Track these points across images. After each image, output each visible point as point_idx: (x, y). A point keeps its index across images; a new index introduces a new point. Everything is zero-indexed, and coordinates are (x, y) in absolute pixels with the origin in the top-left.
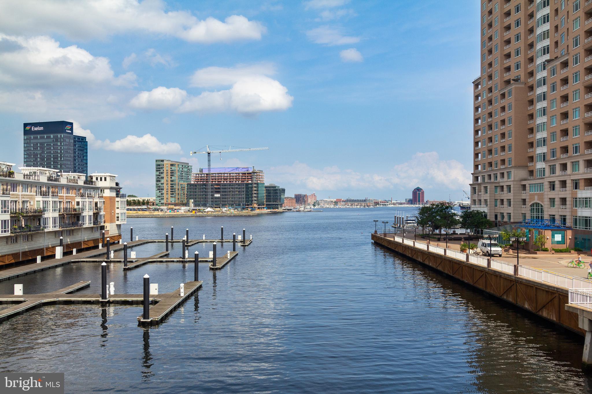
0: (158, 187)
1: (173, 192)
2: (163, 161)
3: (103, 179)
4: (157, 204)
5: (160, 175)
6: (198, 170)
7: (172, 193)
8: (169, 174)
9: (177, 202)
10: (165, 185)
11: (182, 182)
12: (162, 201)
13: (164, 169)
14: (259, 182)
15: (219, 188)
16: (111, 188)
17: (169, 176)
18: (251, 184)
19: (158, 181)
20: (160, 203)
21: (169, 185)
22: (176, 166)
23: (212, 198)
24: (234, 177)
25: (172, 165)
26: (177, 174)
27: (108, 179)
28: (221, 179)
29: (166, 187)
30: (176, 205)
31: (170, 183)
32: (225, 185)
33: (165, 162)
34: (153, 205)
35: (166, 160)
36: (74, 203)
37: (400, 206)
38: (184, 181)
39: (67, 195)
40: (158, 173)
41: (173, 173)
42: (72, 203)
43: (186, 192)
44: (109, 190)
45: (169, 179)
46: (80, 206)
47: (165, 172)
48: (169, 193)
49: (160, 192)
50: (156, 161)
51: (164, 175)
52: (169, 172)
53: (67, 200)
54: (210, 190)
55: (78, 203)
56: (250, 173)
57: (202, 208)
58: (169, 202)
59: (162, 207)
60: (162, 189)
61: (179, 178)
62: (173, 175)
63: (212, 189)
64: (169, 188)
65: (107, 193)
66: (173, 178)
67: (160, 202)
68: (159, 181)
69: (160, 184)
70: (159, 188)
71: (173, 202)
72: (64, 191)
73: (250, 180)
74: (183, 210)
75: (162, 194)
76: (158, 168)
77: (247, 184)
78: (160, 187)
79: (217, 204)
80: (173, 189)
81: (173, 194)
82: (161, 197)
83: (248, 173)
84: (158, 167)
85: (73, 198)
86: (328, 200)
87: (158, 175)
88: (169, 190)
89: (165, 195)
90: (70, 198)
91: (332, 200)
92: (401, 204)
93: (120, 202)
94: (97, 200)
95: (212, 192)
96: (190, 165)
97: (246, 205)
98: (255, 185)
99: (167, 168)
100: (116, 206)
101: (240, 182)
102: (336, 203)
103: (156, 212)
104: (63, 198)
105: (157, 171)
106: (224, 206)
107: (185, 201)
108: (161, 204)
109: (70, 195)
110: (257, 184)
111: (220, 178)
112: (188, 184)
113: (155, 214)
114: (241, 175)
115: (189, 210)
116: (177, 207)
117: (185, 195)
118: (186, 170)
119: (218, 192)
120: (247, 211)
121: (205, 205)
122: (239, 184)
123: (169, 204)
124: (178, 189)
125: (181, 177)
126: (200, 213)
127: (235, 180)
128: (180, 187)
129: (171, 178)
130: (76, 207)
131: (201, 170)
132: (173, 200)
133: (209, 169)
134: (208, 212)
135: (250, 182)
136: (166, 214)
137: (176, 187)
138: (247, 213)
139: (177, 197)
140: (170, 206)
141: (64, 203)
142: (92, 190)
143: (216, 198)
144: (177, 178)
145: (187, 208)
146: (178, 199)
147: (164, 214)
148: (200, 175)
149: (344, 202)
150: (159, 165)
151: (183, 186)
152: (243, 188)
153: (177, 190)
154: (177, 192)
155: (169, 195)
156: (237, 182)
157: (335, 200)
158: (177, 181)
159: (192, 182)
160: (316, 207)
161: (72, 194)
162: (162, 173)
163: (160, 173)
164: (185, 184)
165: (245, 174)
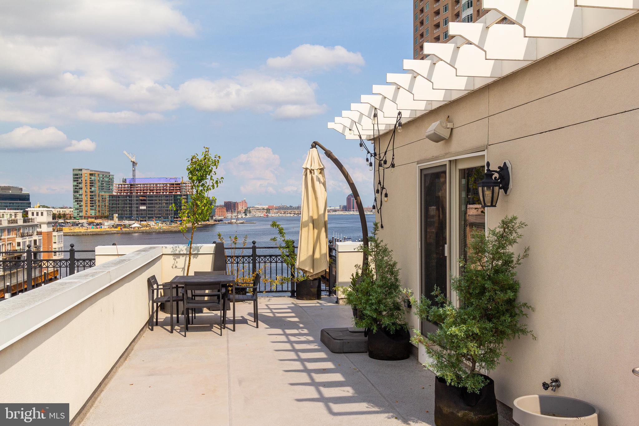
0: (76, 198)
1: (93, 203)
2: (81, 170)
3: (40, 214)
4: (75, 218)
5: (77, 186)
6: (121, 180)
7: (91, 205)
8: (89, 184)
9: (97, 214)
10: (83, 196)
11: (103, 193)
12: (81, 214)
13: (82, 179)
14: (188, 193)
15: (145, 200)
16: (49, 223)
17: (89, 187)
18: (181, 196)
19: (75, 192)
20: (78, 216)
21: (89, 197)
22: (96, 175)
23: (137, 211)
24: (162, 188)
25: (91, 175)
26: (97, 184)
27: (45, 214)
28: (147, 190)
29: (85, 198)
30: (96, 218)
31: (89, 194)
32: (151, 196)
33: (83, 172)
34: (71, 218)
35: (84, 169)
36: (15, 244)
37: (334, 213)
38: (105, 192)
39: (8, 237)
40: (75, 183)
41: (93, 183)
42: (13, 244)
43: (107, 204)
44: (46, 225)
45: (89, 190)
46: (21, 247)
47: (84, 182)
48: (89, 205)
49: (78, 204)
50: (74, 170)
51: (83, 185)
52: (88, 182)
53: (8, 242)
54: (136, 202)
55: (19, 244)
56: (179, 184)
57: (127, 222)
58: (89, 214)
59: (81, 221)
60: (80, 201)
61: (99, 189)
62: (92, 186)
63: (137, 200)
64: (89, 199)
65: (45, 229)
66: (93, 189)
67: (78, 214)
68: (77, 192)
69: (78, 196)
70: (78, 200)
71: (93, 214)
72: (5, 233)
73: (179, 191)
74: (107, 225)
75: (80, 206)
76: (76, 178)
77: (175, 196)
78: (78, 198)
79: (142, 217)
80: (93, 201)
81: (93, 206)
82: (79, 209)
83: (176, 184)
84: (76, 176)
85: (13, 239)
86: (260, 207)
87: (76, 186)
88: (89, 202)
89: (83, 207)
90: (11, 239)
91: (264, 207)
92: (335, 211)
93: (57, 236)
94: (35, 237)
95: (137, 204)
96: (111, 174)
97: (174, 218)
98: (185, 197)
99: (86, 177)
100: (53, 241)
101: (168, 193)
102: (268, 210)
103: (77, 228)
104: (4, 240)
105: (74, 181)
106: (150, 218)
107: (107, 214)
108: (80, 217)
109: (10, 236)
110: (187, 195)
111: (145, 188)
112: (109, 196)
113: (76, 231)
114: (169, 185)
115: (113, 226)
116: (98, 221)
117: (107, 207)
118: (107, 179)
119: (144, 204)
120: (176, 225)
121: (130, 218)
122: (166, 196)
123: (89, 217)
124: (99, 201)
125: (102, 188)
126: (126, 229)
127: (162, 191)
128: (101, 199)
129: (91, 188)
130: (17, 248)
131: (125, 181)
132: (93, 213)
133: (134, 179)
134: (134, 228)
135: (179, 193)
136: (89, 230)
137: (97, 198)
138: (177, 227)
139: (97, 209)
140: (90, 220)
141: (5, 245)
142: (31, 228)
143: (142, 210)
144: (97, 189)
145: (111, 223)
146: (99, 211)
147: (86, 231)
148: (123, 186)
149: (277, 209)
150: (77, 175)
151: (104, 197)
152: (172, 200)
153: (97, 201)
154: (97, 204)
155: (89, 208)
156: (165, 193)
157: (267, 206)
158: (97, 192)
159: (115, 194)
160: (248, 216)
161: (13, 235)
162: (80, 183)
163: (77, 183)
164: (106, 195)
165: (173, 184)
